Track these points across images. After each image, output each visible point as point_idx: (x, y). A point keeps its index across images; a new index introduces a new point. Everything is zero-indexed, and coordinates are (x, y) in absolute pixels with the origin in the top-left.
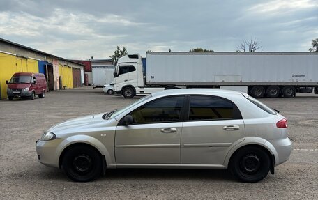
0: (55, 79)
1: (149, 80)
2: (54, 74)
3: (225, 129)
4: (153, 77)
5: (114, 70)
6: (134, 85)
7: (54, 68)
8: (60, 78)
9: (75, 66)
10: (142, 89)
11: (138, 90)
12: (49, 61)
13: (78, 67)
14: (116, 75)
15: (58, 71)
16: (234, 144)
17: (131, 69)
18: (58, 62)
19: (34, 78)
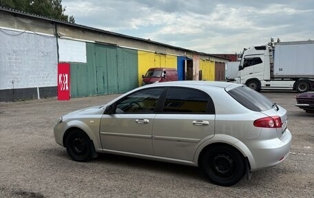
0: (194, 74)
1: (276, 72)
2: (194, 68)
3: (194, 124)
4: (281, 70)
5: (239, 63)
6: (259, 78)
7: (194, 63)
8: (200, 72)
9: (218, 61)
10: (268, 83)
11: (263, 84)
12: (189, 56)
13: (222, 61)
14: (241, 68)
15: (198, 65)
16: (203, 140)
17: (258, 61)
18: (199, 57)
19: (165, 72)
